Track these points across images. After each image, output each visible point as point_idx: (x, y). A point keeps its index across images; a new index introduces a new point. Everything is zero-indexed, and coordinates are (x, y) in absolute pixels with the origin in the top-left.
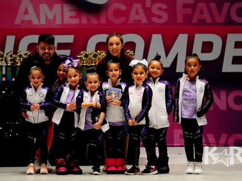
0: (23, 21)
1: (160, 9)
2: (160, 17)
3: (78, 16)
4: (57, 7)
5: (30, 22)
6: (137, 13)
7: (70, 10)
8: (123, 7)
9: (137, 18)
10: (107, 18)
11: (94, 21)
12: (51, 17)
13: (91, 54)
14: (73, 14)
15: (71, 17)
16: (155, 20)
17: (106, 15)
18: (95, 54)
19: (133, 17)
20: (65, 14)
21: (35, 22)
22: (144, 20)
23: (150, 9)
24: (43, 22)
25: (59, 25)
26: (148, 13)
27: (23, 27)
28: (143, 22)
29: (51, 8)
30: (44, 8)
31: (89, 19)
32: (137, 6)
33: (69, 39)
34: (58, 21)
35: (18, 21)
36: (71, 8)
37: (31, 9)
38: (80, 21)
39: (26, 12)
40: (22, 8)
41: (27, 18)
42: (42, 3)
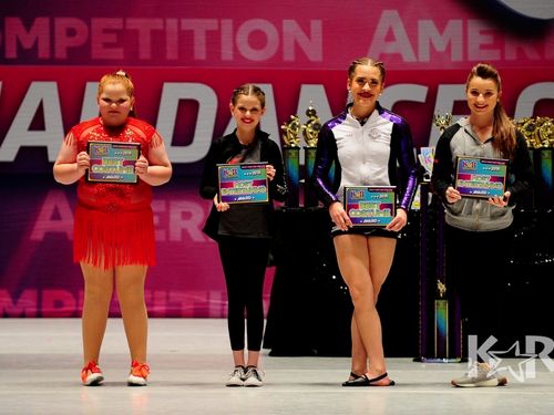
0: (382, 57)
3: (498, 45)
4: (455, 26)
5: (398, 56)
7: (482, 33)
11: (532, 55)
12: (441, 47)
13: (523, 124)
14: (488, 39)
15: (483, 47)
18: (531, 125)
20: (470, 40)
21: (408, 56)
24: (425, 56)
25: (457, 63)
29: (441, 27)
30: (427, 28)
31: (520, 51)
34: (457, 56)
36: (483, 28)
37: (400, 31)
38: (503, 54)
39: (390, 37)
40: (381, 30)
41: (391, 49)
42: (422, 18)
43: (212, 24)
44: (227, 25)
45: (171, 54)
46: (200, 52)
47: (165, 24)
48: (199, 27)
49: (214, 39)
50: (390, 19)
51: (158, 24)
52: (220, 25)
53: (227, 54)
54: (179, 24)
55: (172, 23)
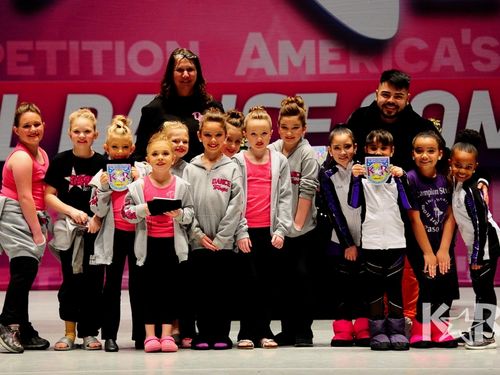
0: (249, 71)
1: (485, 47)
2: (486, 61)
3: (344, 60)
4: (308, 45)
5: (262, 71)
6: (447, 54)
7: (331, 51)
8: (421, 45)
9: (446, 62)
10: (394, 63)
11: (372, 69)
12: (297, 63)
14: (336, 56)
15: (332, 62)
16: (478, 66)
17: (393, 58)
19: (440, 61)
20: (321, 57)
21: (271, 71)
22: (459, 67)
23: (469, 47)
24: (284, 71)
25: (311, 76)
26: (466, 54)
27: (251, 79)
28: (456, 69)
29: (297, 46)
30: (285, 47)
31: (362, 66)
32: (447, 43)
33: (328, 100)
34: (310, 70)
35: (241, 71)
36: (332, 47)
37: (263, 50)
38: (348, 68)
39: (255, 55)
40: (248, 49)
41: (256, 64)
42: (282, 39)
43: (107, 45)
44: (120, 46)
45: (74, 70)
46: (98, 68)
47: (68, 46)
48: (97, 48)
49: (109, 57)
50: (255, 40)
51: (62, 45)
52: (114, 46)
53: (120, 70)
54: (80, 46)
55: (74, 45)
